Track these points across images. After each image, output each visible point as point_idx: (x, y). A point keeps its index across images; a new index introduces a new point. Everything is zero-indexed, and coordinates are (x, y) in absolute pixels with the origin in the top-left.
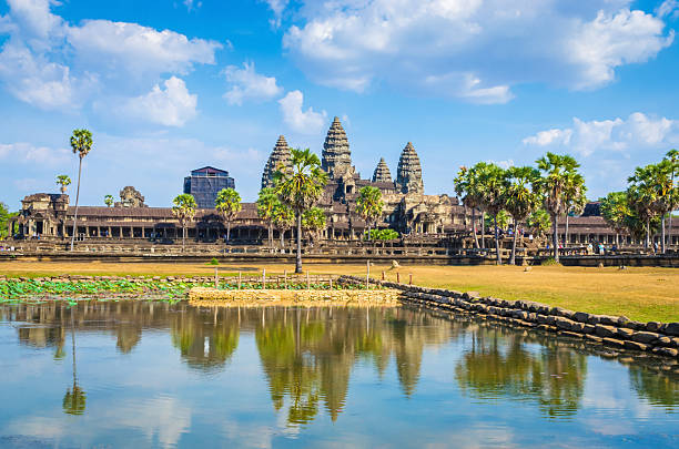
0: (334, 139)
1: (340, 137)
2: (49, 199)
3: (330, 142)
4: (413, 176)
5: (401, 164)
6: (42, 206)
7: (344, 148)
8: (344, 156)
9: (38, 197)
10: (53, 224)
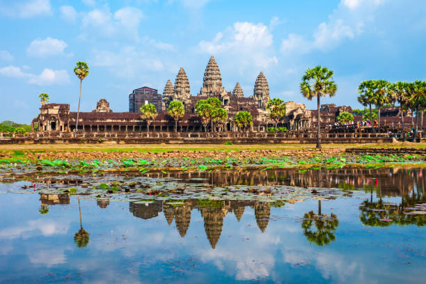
0: (212, 70)
1: (215, 68)
2: (58, 107)
3: (210, 72)
4: (264, 93)
5: (256, 86)
6: (54, 111)
7: (218, 76)
8: (218, 81)
9: (52, 106)
10: (62, 123)
